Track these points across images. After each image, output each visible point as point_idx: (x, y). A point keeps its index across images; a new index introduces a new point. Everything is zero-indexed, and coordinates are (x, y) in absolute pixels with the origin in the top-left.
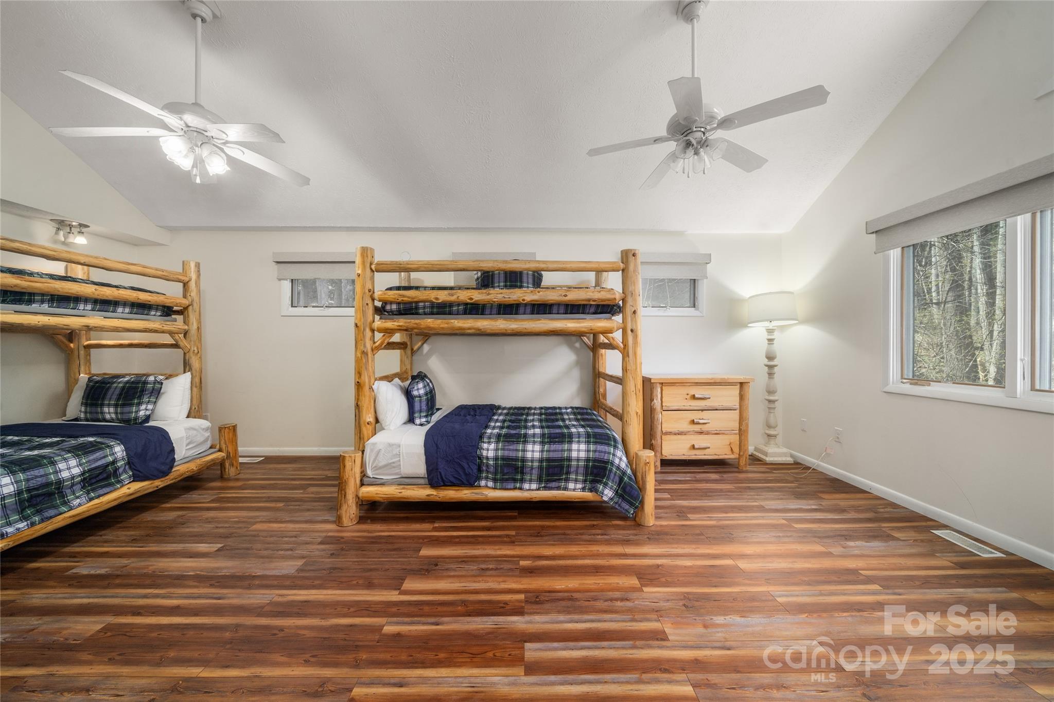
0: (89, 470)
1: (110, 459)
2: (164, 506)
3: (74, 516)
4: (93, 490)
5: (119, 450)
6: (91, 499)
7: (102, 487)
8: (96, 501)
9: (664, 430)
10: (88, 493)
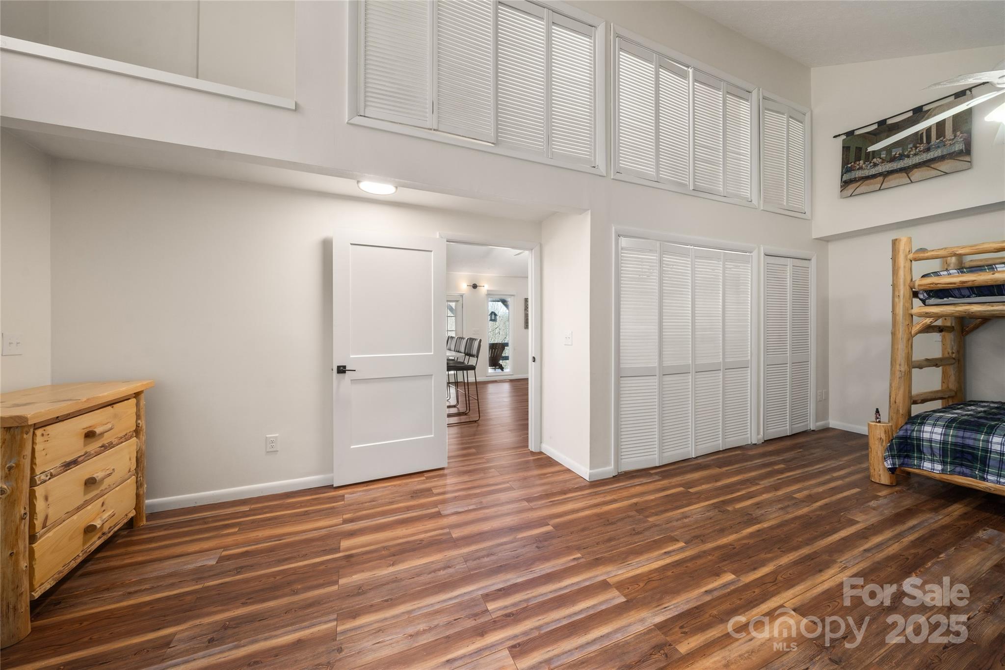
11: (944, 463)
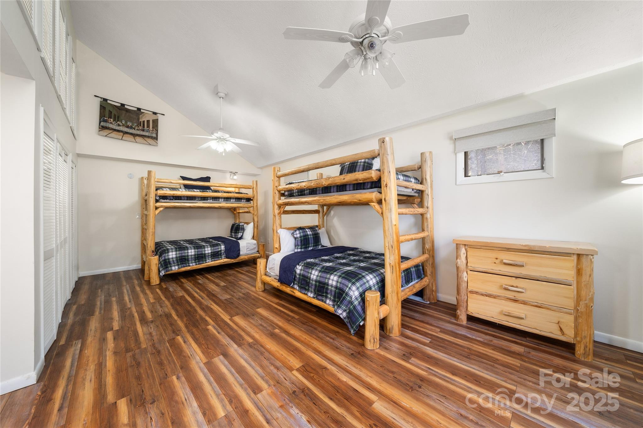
0: (214, 252)
1: (220, 249)
2: (236, 269)
3: (207, 265)
4: (214, 258)
5: (223, 247)
6: (212, 261)
7: (216, 258)
8: (213, 262)
9: (470, 289)
10: (212, 259)
11: (178, 265)
